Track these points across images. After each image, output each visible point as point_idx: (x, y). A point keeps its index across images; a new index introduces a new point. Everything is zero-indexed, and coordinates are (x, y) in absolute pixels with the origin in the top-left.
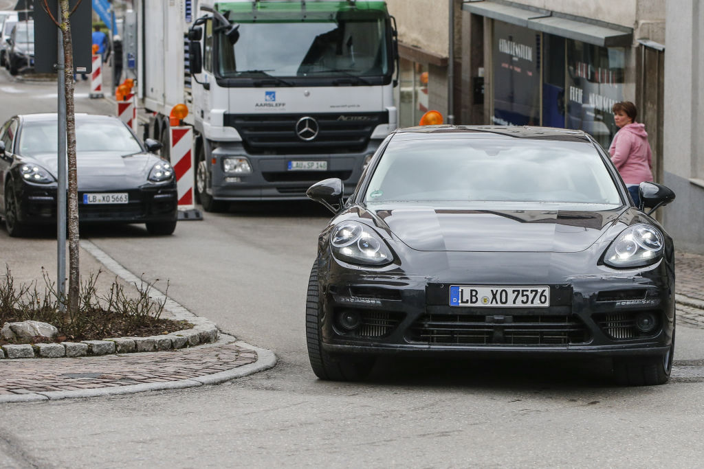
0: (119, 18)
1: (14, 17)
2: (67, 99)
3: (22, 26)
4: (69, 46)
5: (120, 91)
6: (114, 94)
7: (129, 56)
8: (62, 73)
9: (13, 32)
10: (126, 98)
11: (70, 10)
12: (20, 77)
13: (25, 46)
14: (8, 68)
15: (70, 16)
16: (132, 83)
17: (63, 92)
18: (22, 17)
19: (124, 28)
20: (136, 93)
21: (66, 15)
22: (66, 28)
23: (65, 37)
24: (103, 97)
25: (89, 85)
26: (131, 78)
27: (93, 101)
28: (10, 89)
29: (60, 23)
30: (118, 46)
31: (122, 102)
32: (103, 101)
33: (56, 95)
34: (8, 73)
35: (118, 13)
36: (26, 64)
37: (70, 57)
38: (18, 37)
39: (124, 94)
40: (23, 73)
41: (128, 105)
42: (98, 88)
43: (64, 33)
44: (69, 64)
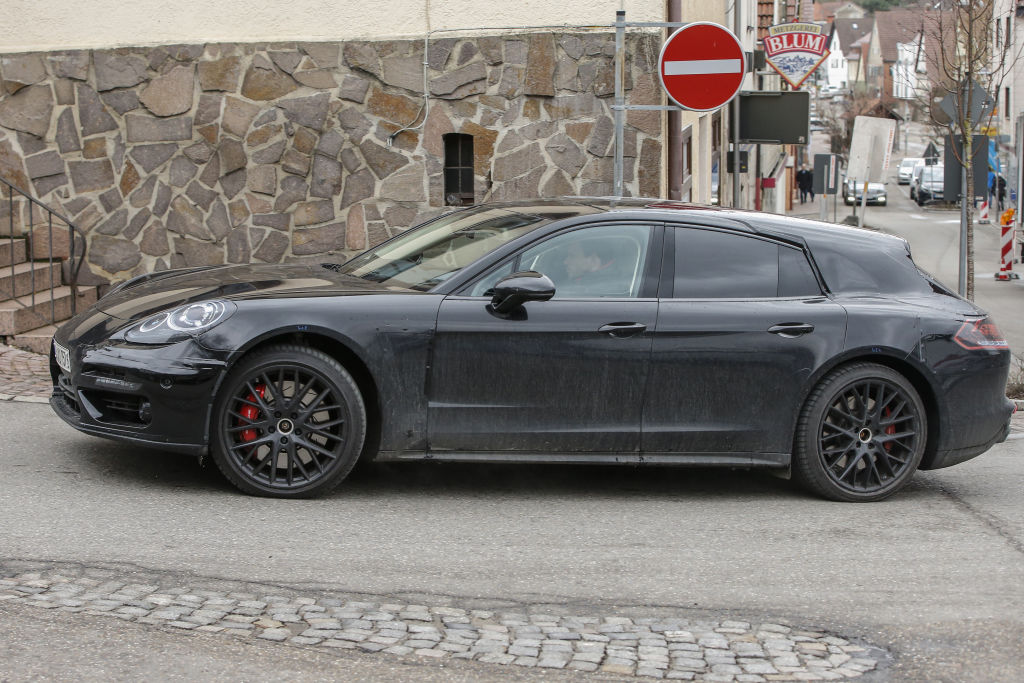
0: (1003, 163)
1: (922, 162)
2: (968, 220)
3: (928, 169)
4: (971, 181)
5: (1003, 218)
6: (997, 220)
7: (1012, 191)
8: (964, 200)
9: (921, 173)
10: (1008, 223)
11: (972, 153)
12: (925, 208)
13: (930, 184)
14: (916, 201)
15: (973, 157)
16: (1013, 212)
17: (965, 215)
18: (928, 163)
19: (1008, 170)
20: (1016, 219)
21: (969, 157)
22: (969, 167)
23: (968, 174)
24: (989, 223)
25: (979, 214)
26: (1013, 207)
27: (981, 226)
28: (918, 217)
29: (964, 163)
30: (1002, 183)
31: (1005, 226)
32: (989, 226)
33: (959, 221)
34: (916, 204)
35: (1002, 160)
36: (930, 198)
37: (971, 189)
38: (925, 178)
39: (1007, 220)
40: (928, 204)
41: (1009, 228)
42: (986, 217)
43: (967, 170)
44: (971, 193)
